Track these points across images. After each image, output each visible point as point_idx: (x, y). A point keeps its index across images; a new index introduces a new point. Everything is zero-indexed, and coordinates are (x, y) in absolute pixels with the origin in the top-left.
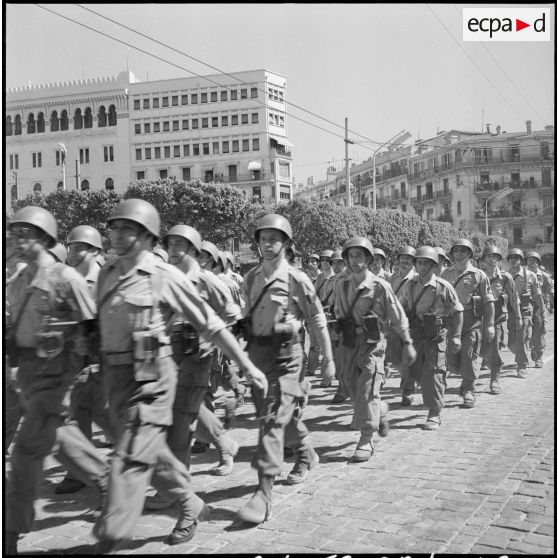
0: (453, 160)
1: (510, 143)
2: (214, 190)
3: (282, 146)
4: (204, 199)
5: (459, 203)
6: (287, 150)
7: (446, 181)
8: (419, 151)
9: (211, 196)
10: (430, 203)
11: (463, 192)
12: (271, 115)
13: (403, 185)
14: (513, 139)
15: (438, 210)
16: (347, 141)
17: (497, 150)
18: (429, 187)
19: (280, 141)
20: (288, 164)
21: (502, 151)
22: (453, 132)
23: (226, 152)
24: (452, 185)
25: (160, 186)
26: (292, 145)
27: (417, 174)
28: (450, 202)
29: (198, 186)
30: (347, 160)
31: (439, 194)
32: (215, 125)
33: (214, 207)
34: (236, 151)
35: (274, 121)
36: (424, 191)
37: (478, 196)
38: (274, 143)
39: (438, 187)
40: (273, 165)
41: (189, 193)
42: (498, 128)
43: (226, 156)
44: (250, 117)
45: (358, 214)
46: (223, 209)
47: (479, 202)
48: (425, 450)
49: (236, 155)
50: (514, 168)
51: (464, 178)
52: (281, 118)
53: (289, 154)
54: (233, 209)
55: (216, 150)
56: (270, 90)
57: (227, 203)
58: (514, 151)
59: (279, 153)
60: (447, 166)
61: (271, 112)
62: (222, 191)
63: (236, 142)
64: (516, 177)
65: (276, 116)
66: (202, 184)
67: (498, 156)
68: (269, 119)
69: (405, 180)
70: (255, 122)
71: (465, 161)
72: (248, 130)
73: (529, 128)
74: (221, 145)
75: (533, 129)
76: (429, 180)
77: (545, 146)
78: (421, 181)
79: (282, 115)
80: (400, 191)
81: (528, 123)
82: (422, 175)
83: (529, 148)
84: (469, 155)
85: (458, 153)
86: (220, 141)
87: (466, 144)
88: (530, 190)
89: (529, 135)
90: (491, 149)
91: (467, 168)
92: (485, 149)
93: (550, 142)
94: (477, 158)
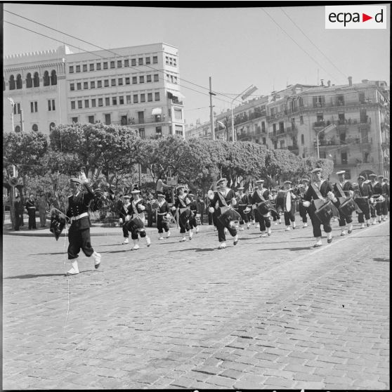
0: (298, 105)
1: (338, 93)
2: (114, 130)
3: (177, 98)
4: (106, 136)
5: (303, 136)
6: (180, 100)
7: (293, 120)
8: (274, 99)
9: (111, 134)
10: (283, 136)
11: (305, 127)
12: (168, 75)
13: (263, 124)
14: (339, 89)
15: (288, 142)
16: (211, 94)
17: (328, 98)
18: (282, 124)
19: (174, 94)
20: (181, 110)
21: (331, 98)
22: (298, 86)
23: (136, 102)
24: (297, 120)
25: (74, 128)
26: (184, 97)
27: (273, 116)
28: (296, 135)
29: (102, 127)
30: (211, 107)
31: (288, 129)
32: (128, 83)
33: (114, 142)
34: (143, 101)
35: (170, 80)
36: (278, 128)
37: (316, 132)
38: (170, 96)
39: (287, 125)
40: (170, 111)
41: (95, 133)
42: (329, 82)
43: (136, 105)
44: (153, 77)
45: (219, 146)
46: (120, 144)
47: (317, 135)
48: (190, 316)
49: (143, 104)
50: (341, 109)
51: (305, 119)
52: (176, 78)
53: (181, 103)
54: (128, 144)
55: (129, 101)
56: (167, 57)
57: (123, 139)
58: (341, 98)
59: (174, 103)
60: (294, 110)
61: (168, 73)
62: (120, 131)
63: (143, 95)
64: (342, 117)
65: (172, 76)
66: (105, 126)
67: (329, 102)
68: (166, 78)
69: (265, 120)
70: (156, 81)
71: (306, 106)
72: (151, 86)
73: (350, 82)
74: (132, 97)
75: (353, 83)
76: (281, 120)
77: (362, 96)
78: (276, 120)
79: (175, 75)
80: (261, 128)
81: (350, 79)
82: (276, 117)
83: (350, 97)
84: (309, 102)
85: (301, 100)
86: (132, 95)
87: (306, 94)
88: (352, 126)
89: (350, 87)
90: (324, 97)
91: (307, 111)
92: (320, 97)
93: (365, 91)
94: (314, 104)
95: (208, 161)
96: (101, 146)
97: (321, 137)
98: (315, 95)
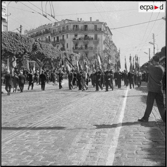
0: (66, 29)
1: (85, 24)
3: (5, 19)
5: (67, 44)
7: (63, 36)
8: (55, 25)
10: (58, 43)
11: (69, 39)
13: (49, 37)
15: (61, 46)
17: (80, 26)
18: (58, 38)
20: (7, 26)
22: (66, 20)
24: (65, 37)
27: (54, 33)
28: (64, 44)
31: (61, 40)
36: (56, 39)
37: (74, 42)
39: (61, 38)
42: (81, 19)
47: (74, 44)
50: (86, 33)
52: (5, 9)
53: (7, 22)
58: (86, 26)
59: (3, 22)
60: (63, 31)
64: (86, 36)
65: (3, 9)
67: (81, 28)
69: (50, 35)
71: (70, 29)
73: (91, 20)
76: (58, 36)
77: (96, 26)
78: (55, 36)
80: (48, 39)
81: (91, 18)
82: (55, 34)
83: (91, 27)
84: (71, 27)
85: (67, 26)
87: (70, 23)
88: (90, 41)
89: (91, 22)
90: (78, 26)
91: (70, 32)
92: (76, 25)
93: (97, 25)
94: (74, 29)
97: (76, 45)
98: (74, 24)
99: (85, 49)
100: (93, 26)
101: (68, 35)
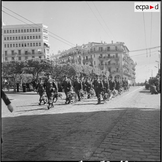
0: (93, 50)
1: (108, 46)
5: (95, 62)
6: (48, 46)
7: (91, 56)
8: (84, 47)
10: (87, 61)
11: (96, 58)
12: (44, 36)
13: (80, 56)
14: (108, 45)
15: (89, 63)
17: (104, 48)
18: (87, 57)
19: (47, 44)
20: (49, 50)
21: (105, 48)
22: (93, 43)
23: (31, 46)
24: (93, 56)
26: (50, 45)
27: (83, 54)
28: (92, 61)
31: (89, 59)
32: (28, 39)
34: (34, 46)
36: (85, 58)
37: (100, 60)
38: (45, 44)
39: (89, 57)
40: (45, 50)
42: (105, 42)
43: (31, 47)
44: (38, 37)
47: (100, 61)
49: (34, 47)
50: (109, 52)
51: (96, 55)
52: (47, 37)
55: (28, 45)
56: (44, 29)
58: (109, 48)
59: (46, 47)
60: (91, 52)
61: (44, 35)
63: (34, 44)
64: (109, 55)
65: (45, 37)
68: (43, 37)
69: (80, 55)
70: (40, 38)
71: (96, 51)
72: (38, 40)
73: (112, 42)
74: (30, 44)
75: (113, 43)
76: (87, 55)
77: (116, 47)
78: (85, 55)
79: (47, 36)
80: (79, 58)
81: (112, 41)
82: (85, 54)
83: (112, 48)
84: (97, 49)
85: (94, 48)
86: (30, 43)
87: (96, 46)
88: (113, 59)
89: (112, 44)
90: (103, 47)
91: (97, 52)
92: (101, 47)
93: (118, 46)
94: (99, 50)
95: (78, 72)
96: (45, 66)
97: (102, 62)
98: (99, 47)
99: (109, 65)
100: (114, 47)
101: (95, 55)
